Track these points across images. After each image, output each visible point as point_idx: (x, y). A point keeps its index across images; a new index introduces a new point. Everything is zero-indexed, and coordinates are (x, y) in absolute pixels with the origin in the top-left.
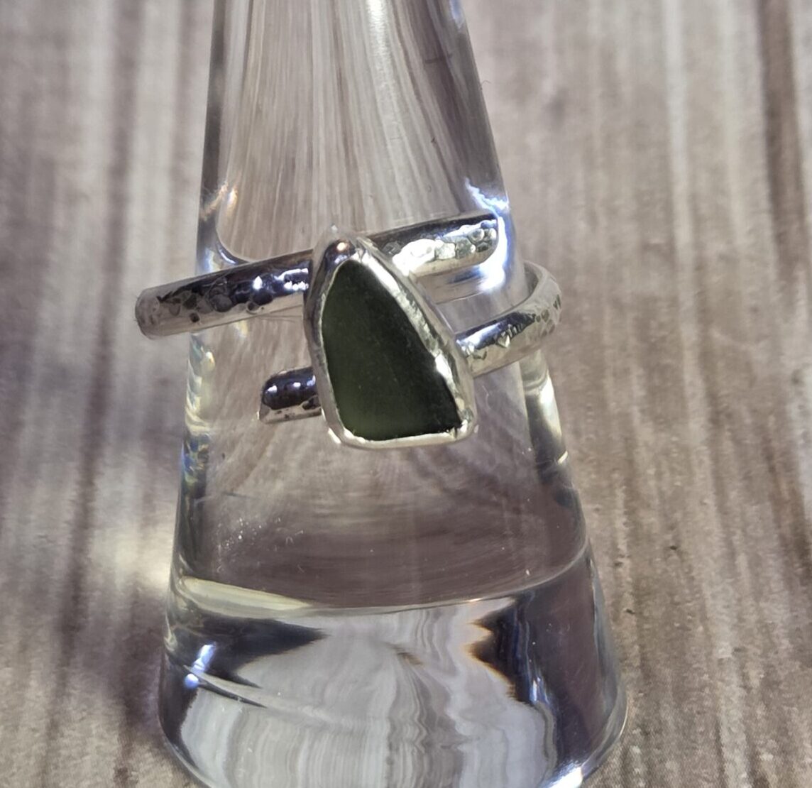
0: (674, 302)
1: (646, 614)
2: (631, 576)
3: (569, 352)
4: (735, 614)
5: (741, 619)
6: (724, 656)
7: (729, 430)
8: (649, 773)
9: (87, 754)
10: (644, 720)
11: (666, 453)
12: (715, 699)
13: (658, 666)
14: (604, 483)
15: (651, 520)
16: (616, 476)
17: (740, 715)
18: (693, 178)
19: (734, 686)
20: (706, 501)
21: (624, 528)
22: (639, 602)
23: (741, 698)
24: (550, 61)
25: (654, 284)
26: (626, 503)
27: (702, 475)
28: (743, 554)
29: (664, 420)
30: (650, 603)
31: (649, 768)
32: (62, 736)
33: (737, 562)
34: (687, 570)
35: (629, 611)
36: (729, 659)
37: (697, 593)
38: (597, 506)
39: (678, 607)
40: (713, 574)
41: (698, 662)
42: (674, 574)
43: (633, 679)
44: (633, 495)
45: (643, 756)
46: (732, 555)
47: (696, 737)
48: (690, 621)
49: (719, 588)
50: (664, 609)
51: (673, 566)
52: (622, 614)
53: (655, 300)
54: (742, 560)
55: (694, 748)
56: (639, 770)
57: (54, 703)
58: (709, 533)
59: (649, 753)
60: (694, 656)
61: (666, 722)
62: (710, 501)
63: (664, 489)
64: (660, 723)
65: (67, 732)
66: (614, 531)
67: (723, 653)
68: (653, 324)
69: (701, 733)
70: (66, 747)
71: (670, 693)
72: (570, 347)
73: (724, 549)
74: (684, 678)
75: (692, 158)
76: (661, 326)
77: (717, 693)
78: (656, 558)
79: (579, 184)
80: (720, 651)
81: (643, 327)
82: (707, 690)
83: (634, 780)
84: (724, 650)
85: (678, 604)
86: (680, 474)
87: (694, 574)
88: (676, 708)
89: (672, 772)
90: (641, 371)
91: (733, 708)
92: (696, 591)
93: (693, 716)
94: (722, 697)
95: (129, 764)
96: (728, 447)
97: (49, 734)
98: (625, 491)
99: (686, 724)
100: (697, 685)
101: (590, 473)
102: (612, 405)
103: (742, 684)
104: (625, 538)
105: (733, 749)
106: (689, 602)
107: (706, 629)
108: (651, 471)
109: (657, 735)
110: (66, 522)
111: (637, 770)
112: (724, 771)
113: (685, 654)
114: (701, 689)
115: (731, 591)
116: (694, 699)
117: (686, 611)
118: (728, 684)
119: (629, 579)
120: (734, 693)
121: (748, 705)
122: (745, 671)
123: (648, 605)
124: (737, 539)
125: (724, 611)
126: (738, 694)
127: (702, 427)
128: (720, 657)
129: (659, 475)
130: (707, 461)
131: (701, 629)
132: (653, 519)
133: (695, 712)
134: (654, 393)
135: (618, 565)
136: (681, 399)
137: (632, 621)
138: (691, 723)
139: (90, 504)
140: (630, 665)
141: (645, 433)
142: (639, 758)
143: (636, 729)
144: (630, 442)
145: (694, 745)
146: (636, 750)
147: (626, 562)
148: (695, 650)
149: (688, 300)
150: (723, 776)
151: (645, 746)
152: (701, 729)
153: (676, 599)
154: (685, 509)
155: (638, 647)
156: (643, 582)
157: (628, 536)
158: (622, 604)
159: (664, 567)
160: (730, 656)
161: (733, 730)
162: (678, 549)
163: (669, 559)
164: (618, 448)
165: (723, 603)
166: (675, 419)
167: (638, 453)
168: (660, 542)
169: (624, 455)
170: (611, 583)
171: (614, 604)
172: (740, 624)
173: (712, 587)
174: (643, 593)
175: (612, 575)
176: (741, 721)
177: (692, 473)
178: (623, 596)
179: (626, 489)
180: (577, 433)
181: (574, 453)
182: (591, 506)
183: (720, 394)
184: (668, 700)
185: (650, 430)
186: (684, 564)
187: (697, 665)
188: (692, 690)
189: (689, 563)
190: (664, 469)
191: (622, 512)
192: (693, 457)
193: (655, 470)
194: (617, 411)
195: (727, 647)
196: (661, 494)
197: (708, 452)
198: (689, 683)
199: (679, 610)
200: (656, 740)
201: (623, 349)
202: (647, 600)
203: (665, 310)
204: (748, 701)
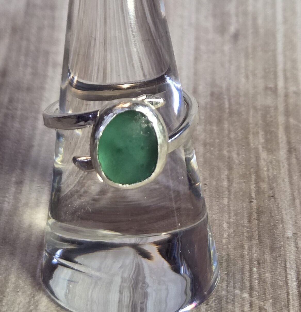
0: (276, 108)
1: (261, 220)
2: (256, 206)
3: (236, 125)
4: (294, 221)
5: (296, 223)
6: (289, 236)
7: (295, 155)
8: (259, 278)
10: (258, 258)
11: (271, 162)
12: (285, 251)
13: (265, 239)
14: (248, 173)
15: (264, 186)
16: (252, 170)
17: (294, 257)
18: (285, 63)
19: (292, 247)
20: (285, 180)
21: (254, 188)
22: (259, 216)
23: (294, 251)
25: (269, 101)
26: (256, 180)
27: (284, 171)
28: (298, 199)
29: (270, 151)
30: (262, 216)
31: (260, 276)
33: (295, 202)
34: (277, 204)
36: (291, 237)
37: (280, 213)
38: (245, 181)
39: (273, 217)
40: (287, 206)
41: (279, 238)
42: (272, 206)
43: (255, 243)
44: (258, 177)
45: (257, 271)
46: (294, 199)
47: (278, 265)
48: (277, 223)
49: (288, 211)
50: (268, 218)
51: (272, 203)
52: (252, 220)
53: (269, 107)
54: (297, 202)
55: (277, 269)
56: (256, 276)
58: (285, 192)
59: (260, 270)
60: (278, 236)
61: (267, 259)
62: (287, 180)
63: (270, 175)
64: (264, 259)
66: (251, 190)
67: (289, 235)
68: (268, 116)
69: (279, 264)
71: (269, 249)
72: (237, 124)
73: (291, 197)
74: (274, 244)
75: (285, 56)
76: (271, 117)
77: (286, 249)
78: (266, 200)
79: (243, 65)
80: (288, 234)
81: (264, 117)
82: (282, 248)
83: (254, 280)
84: (289, 234)
85: (273, 216)
86: (276, 170)
88: (271, 254)
89: (268, 277)
90: (263, 133)
91: (291, 255)
92: (280, 211)
93: (276, 257)
94: (288, 250)
96: (294, 160)
98: (255, 176)
99: (274, 260)
100: (278, 246)
101: (242, 169)
102: (252, 145)
103: (295, 246)
104: (254, 192)
105: (291, 269)
106: (277, 216)
107: (283, 226)
108: (265, 169)
109: (263, 264)
111: (255, 277)
112: (287, 277)
113: (275, 235)
114: (280, 248)
115: (293, 212)
116: (277, 251)
117: (276, 219)
118: (290, 246)
119: (255, 207)
120: (292, 249)
121: (297, 254)
122: (297, 241)
124: (296, 194)
125: (290, 219)
126: (294, 250)
127: (285, 153)
128: (288, 236)
129: (268, 170)
130: (286, 165)
131: (281, 226)
132: (265, 186)
134: (267, 141)
135: (251, 202)
136: (278, 144)
137: (256, 222)
138: (276, 260)
140: (254, 238)
141: (264, 155)
142: (256, 272)
143: (255, 262)
144: (258, 158)
146: (255, 269)
147: (255, 201)
148: (279, 233)
149: (281, 108)
150: (287, 279)
151: (259, 268)
152: (280, 262)
153: (273, 215)
154: (277, 182)
155: (257, 232)
156: (260, 208)
157: (255, 191)
158: (253, 216)
159: (268, 203)
160: (291, 236)
161: (291, 263)
162: (274, 197)
163: (270, 200)
164: (253, 160)
165: (290, 216)
166: (275, 150)
167: (261, 162)
168: (267, 194)
169: (255, 162)
170: (248, 208)
171: (249, 216)
172: (296, 224)
173: (286, 211)
174: (260, 212)
175: (249, 206)
176: (294, 259)
177: (280, 170)
178: (253, 213)
179: (255, 175)
180: (238, 154)
181: (237, 162)
182: (242, 181)
183: (292, 142)
184: (267, 251)
185: (265, 154)
186: (276, 202)
187: (279, 239)
188: (276, 248)
189: (278, 202)
190: (270, 168)
191: (253, 183)
192: (281, 164)
193: (266, 168)
194: (253, 147)
195: (291, 232)
196: (268, 176)
197: (286, 162)
198: (276, 245)
199: (273, 219)
200: (263, 266)
201: (256, 124)
202: (261, 215)
203: (272, 111)
204: (297, 252)
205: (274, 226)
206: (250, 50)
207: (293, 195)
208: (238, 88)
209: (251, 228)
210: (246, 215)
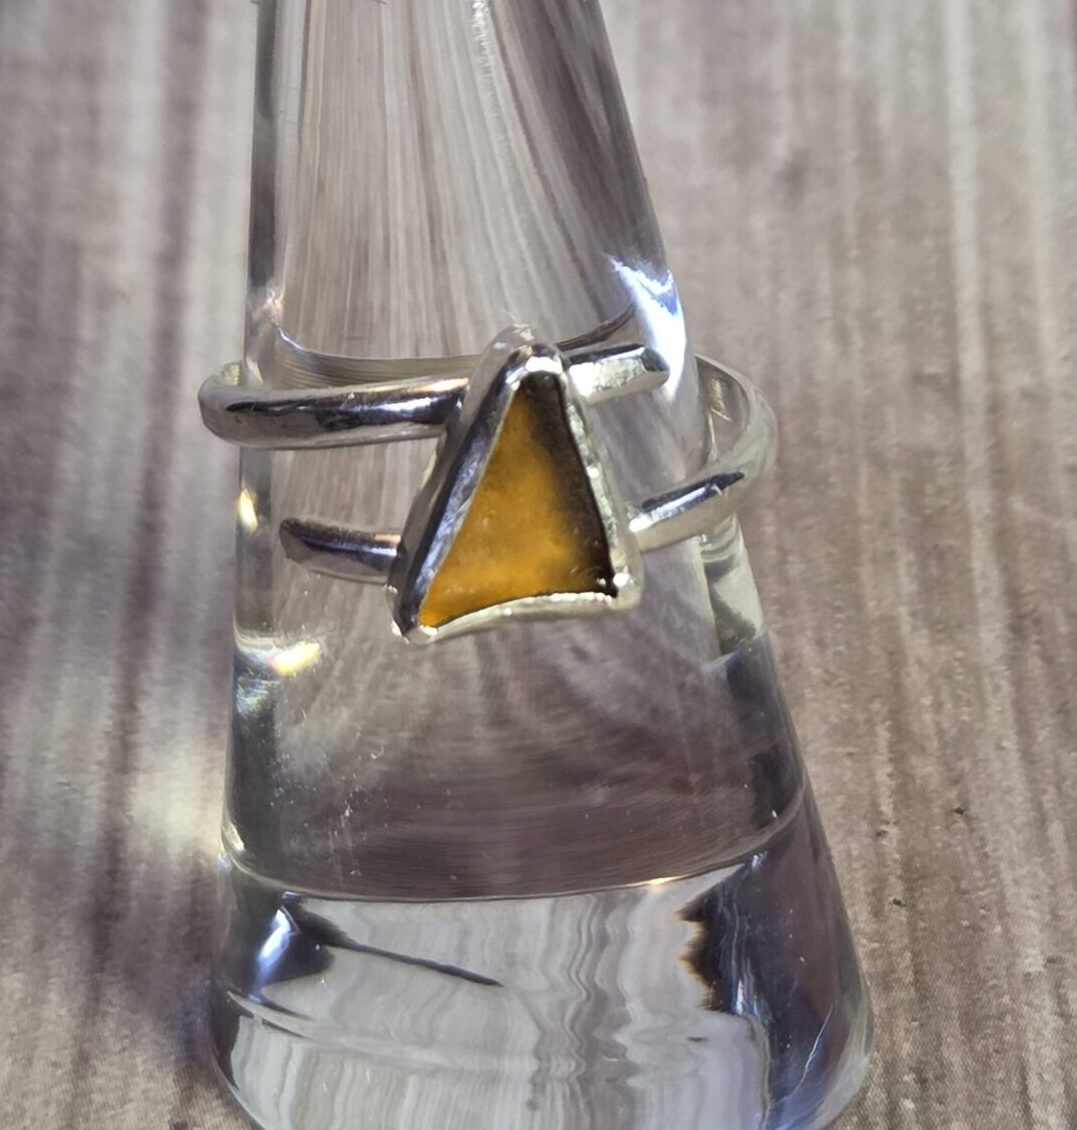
0: (958, 457)
1: (921, 907)
2: (899, 852)
3: (810, 527)
4: (1046, 908)
5: (1055, 916)
6: (1032, 970)
7: (1038, 642)
9: (131, 1100)
10: (920, 1061)
11: (948, 674)
12: (1019, 1031)
13: (939, 983)
14: (861, 717)
15: (927, 769)
16: (876, 706)
17: (1056, 1055)
18: (986, 281)
19: (1046, 1013)
20: (1005, 744)
21: (889, 781)
22: (910, 889)
23: (1056, 1030)
24: (784, 111)
25: (930, 430)
26: (892, 747)
27: (999, 711)
28: (1058, 821)
29: (943, 628)
30: (924, 890)
32: (95, 1073)
34: (978, 844)
35: (897, 903)
36: (1040, 973)
38: (851, 749)
39: (967, 896)
40: (1015, 849)
41: (995, 977)
42: (959, 849)
43: (903, 1001)
44: (901, 733)
45: (918, 1113)
46: (1041, 822)
47: (994, 1087)
48: (983, 917)
49: (1024, 871)
50: (946, 899)
51: (958, 837)
52: (887, 908)
53: (931, 454)
54: (1056, 830)
55: (991, 1103)
57: (83, 1026)
58: (1009, 791)
59: (927, 1108)
60: (989, 969)
61: (951, 1063)
62: (1010, 744)
63: (946, 725)
64: (942, 1064)
65: (101, 1069)
66: (874, 786)
67: (1030, 965)
68: (929, 489)
69: (1001, 1081)
70: (100, 1090)
71: (956, 1022)
72: (810, 521)
73: (1032, 814)
74: (975, 1002)
75: (985, 252)
76: (940, 491)
77: (1023, 1022)
78: (934, 825)
79: (825, 288)
80: (1027, 962)
81: (914, 493)
82: (1008, 1019)
84: (1032, 961)
85: (965, 892)
86: (969, 704)
87: (988, 849)
88: (966, 1045)
90: (911, 557)
91: (1045, 1046)
92: (993, 875)
93: (988, 1056)
94: (1030, 1028)
95: (190, 1117)
96: (1035, 666)
97: (76, 1071)
98: (889, 729)
99: (979, 1067)
100: (994, 1011)
101: (840, 701)
102: (871, 604)
103: (1059, 1009)
104: (890, 797)
105: (1046, 1104)
106: (982, 889)
107: (1006, 930)
108: (927, 701)
109: (938, 1082)
110: (100, 763)
113: (976, 966)
114: (1001, 1017)
115: (1042, 874)
116: (989, 1031)
117: (978, 902)
118: (1039, 1009)
119: (897, 856)
120: (1046, 1023)
121: (1066, 1041)
122: (1062, 991)
123: (922, 894)
124: (1049, 799)
125: (1030, 903)
126: (1052, 1025)
127: (997, 637)
128: (1026, 971)
129: (938, 706)
130: (1006, 687)
131: (998, 929)
132: (930, 769)
133: (991, 1050)
134: (929, 588)
135: (880, 834)
136: (970, 598)
137: (902, 915)
138: (986, 1067)
139: (133, 738)
140: (899, 980)
141: (918, 645)
142: (913, 1116)
143: (908, 1074)
144: (896, 657)
145: (991, 1098)
146: (908, 1105)
147: (893, 831)
148: (992, 960)
149: (977, 455)
151: (922, 1100)
152: (1001, 1075)
153: (964, 884)
154: (975, 755)
155: (909, 954)
156: (916, 859)
157: (894, 793)
158: (887, 891)
159: (946, 838)
160: (1041, 969)
161: (1046, 1077)
162: (965, 813)
163: (953, 827)
164: (879, 666)
165: (1030, 891)
166: (960, 626)
167: (908, 674)
168: (940, 803)
169: (888, 675)
170: (870, 861)
171: (874, 893)
172: (1054, 923)
173: (1013, 869)
174: (915, 876)
175: (871, 849)
176: (1055, 1063)
177: (984, 704)
178: (887, 879)
179: (890, 726)
180: (820, 643)
181: (816, 672)
182: (839, 750)
183: (1024, 591)
184: (952, 1033)
185: (925, 641)
186: (974, 834)
187: (994, 982)
188: (987, 1017)
189: (981, 833)
190: (944, 696)
191: (885, 758)
192: (986, 680)
193: (931, 698)
194: (877, 614)
195: (1036, 955)
196: (941, 733)
197: (1007, 673)
198: (982, 1007)
199: (967, 901)
200: (937, 1090)
201: (885, 523)
202: (922, 886)
203: (944, 469)
204: (1065, 1035)
205: (970, 932)
206: (851, 230)
207: (1038, 806)
208: (808, 379)
209: (882, 938)
210: (862, 889)
